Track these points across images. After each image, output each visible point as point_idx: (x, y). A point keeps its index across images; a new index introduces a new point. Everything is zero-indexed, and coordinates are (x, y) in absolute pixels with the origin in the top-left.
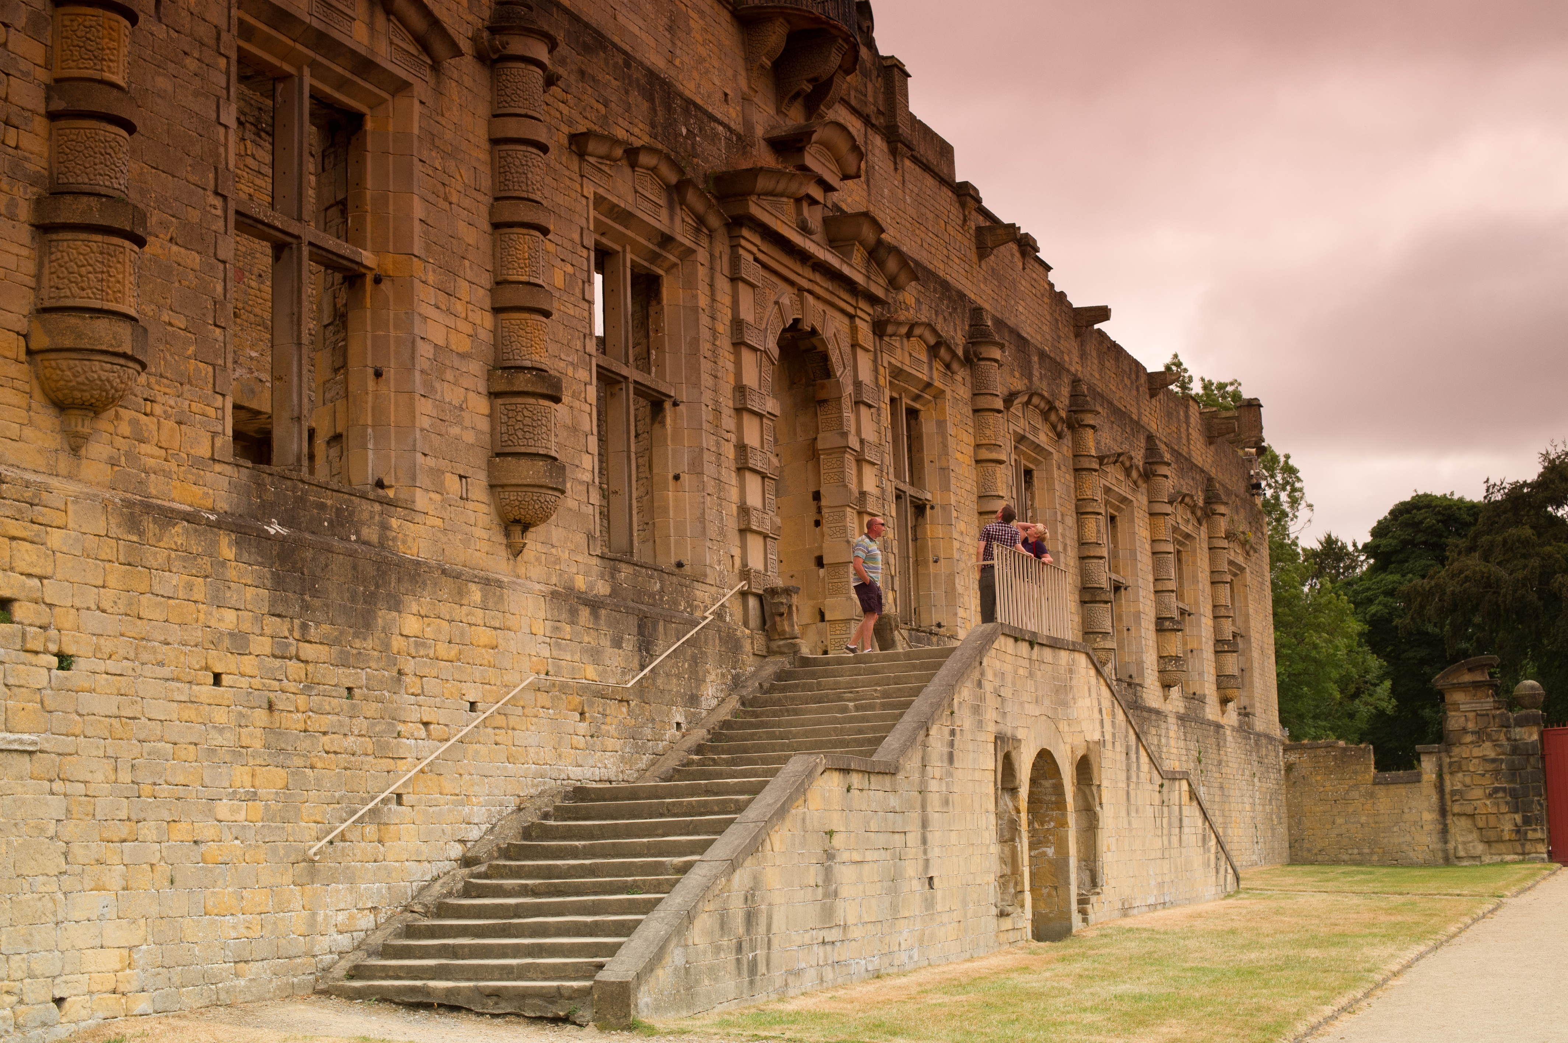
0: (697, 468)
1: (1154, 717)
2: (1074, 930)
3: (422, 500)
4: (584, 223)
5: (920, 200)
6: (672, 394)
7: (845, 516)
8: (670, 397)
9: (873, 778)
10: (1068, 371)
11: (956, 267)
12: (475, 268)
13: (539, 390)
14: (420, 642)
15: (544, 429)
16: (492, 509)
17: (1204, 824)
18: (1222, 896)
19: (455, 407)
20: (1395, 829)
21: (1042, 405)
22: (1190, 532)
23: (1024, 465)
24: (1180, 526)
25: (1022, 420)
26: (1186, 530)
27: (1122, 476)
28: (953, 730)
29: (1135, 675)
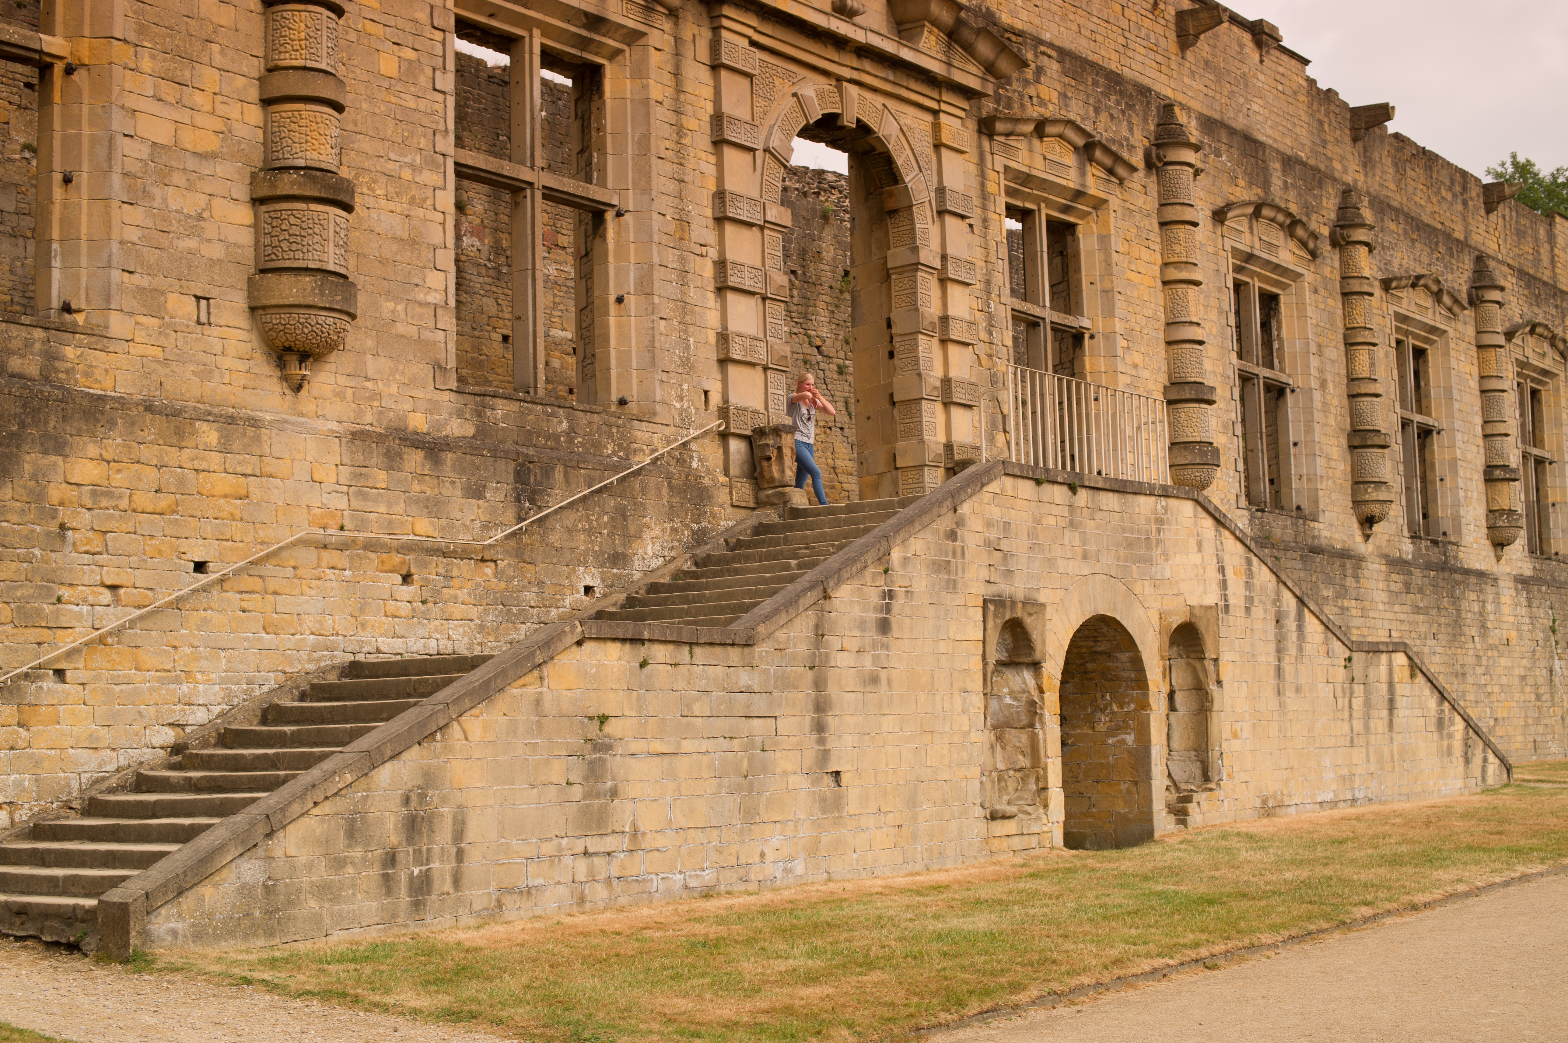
0: (645, 289)
1: (1473, 580)
2: (1157, 835)
3: (118, 325)
6: (615, 202)
7: (916, 345)
8: (613, 206)
10: (1335, 180)
11: (1139, 58)
12: (230, 53)
13: (308, 193)
14: (99, 492)
15: (317, 238)
16: (254, 337)
17: (1440, 704)
18: (1479, 790)
19: (190, 217)
21: (1280, 218)
22: (1547, 368)
23: (1260, 288)
24: (1531, 361)
25: (1248, 235)
26: (1541, 366)
27: (1428, 302)
28: (890, 591)
29: (1450, 532)
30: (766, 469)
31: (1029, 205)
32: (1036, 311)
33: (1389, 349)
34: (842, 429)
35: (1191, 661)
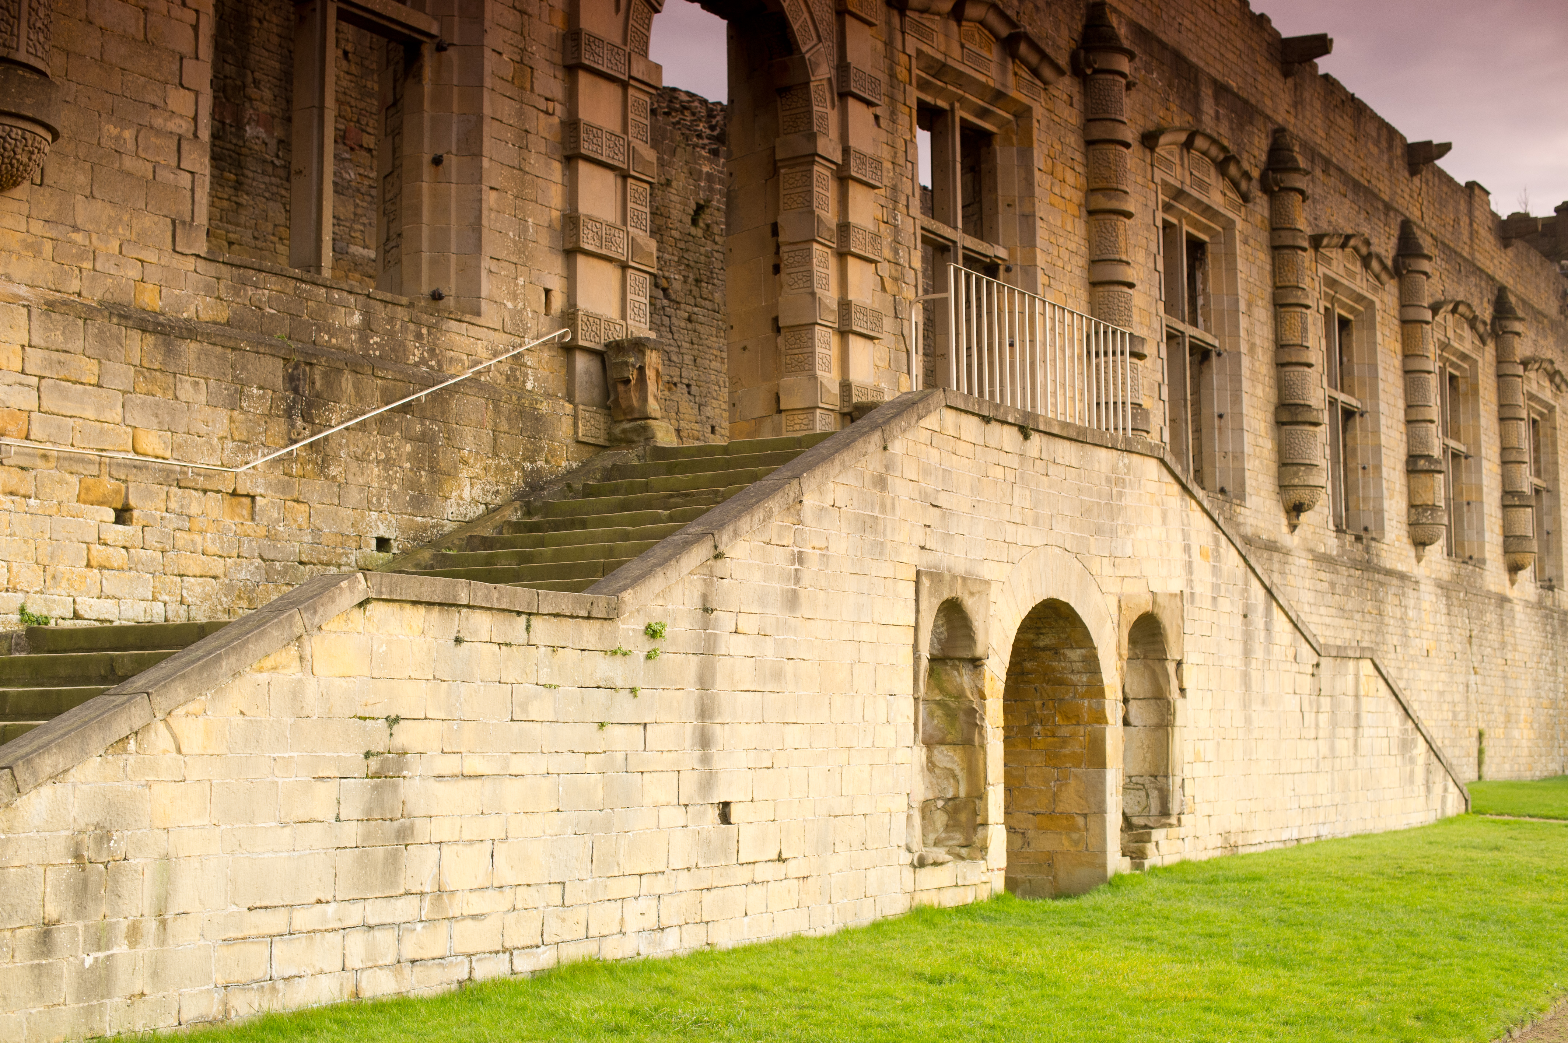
0: (471, 148)
1: (1395, 581)
6: (435, 31)
7: (810, 256)
8: (431, 36)
9: (537, 624)
10: (1266, 117)
21: (1214, 151)
22: (1467, 352)
23: (1187, 233)
24: (1452, 343)
25: (1179, 169)
26: (1461, 349)
27: (1357, 268)
28: (800, 553)
29: (1371, 527)
30: (623, 395)
31: (942, 103)
32: (947, 232)
33: (1318, 315)
34: (688, 386)
35: (1150, 662)
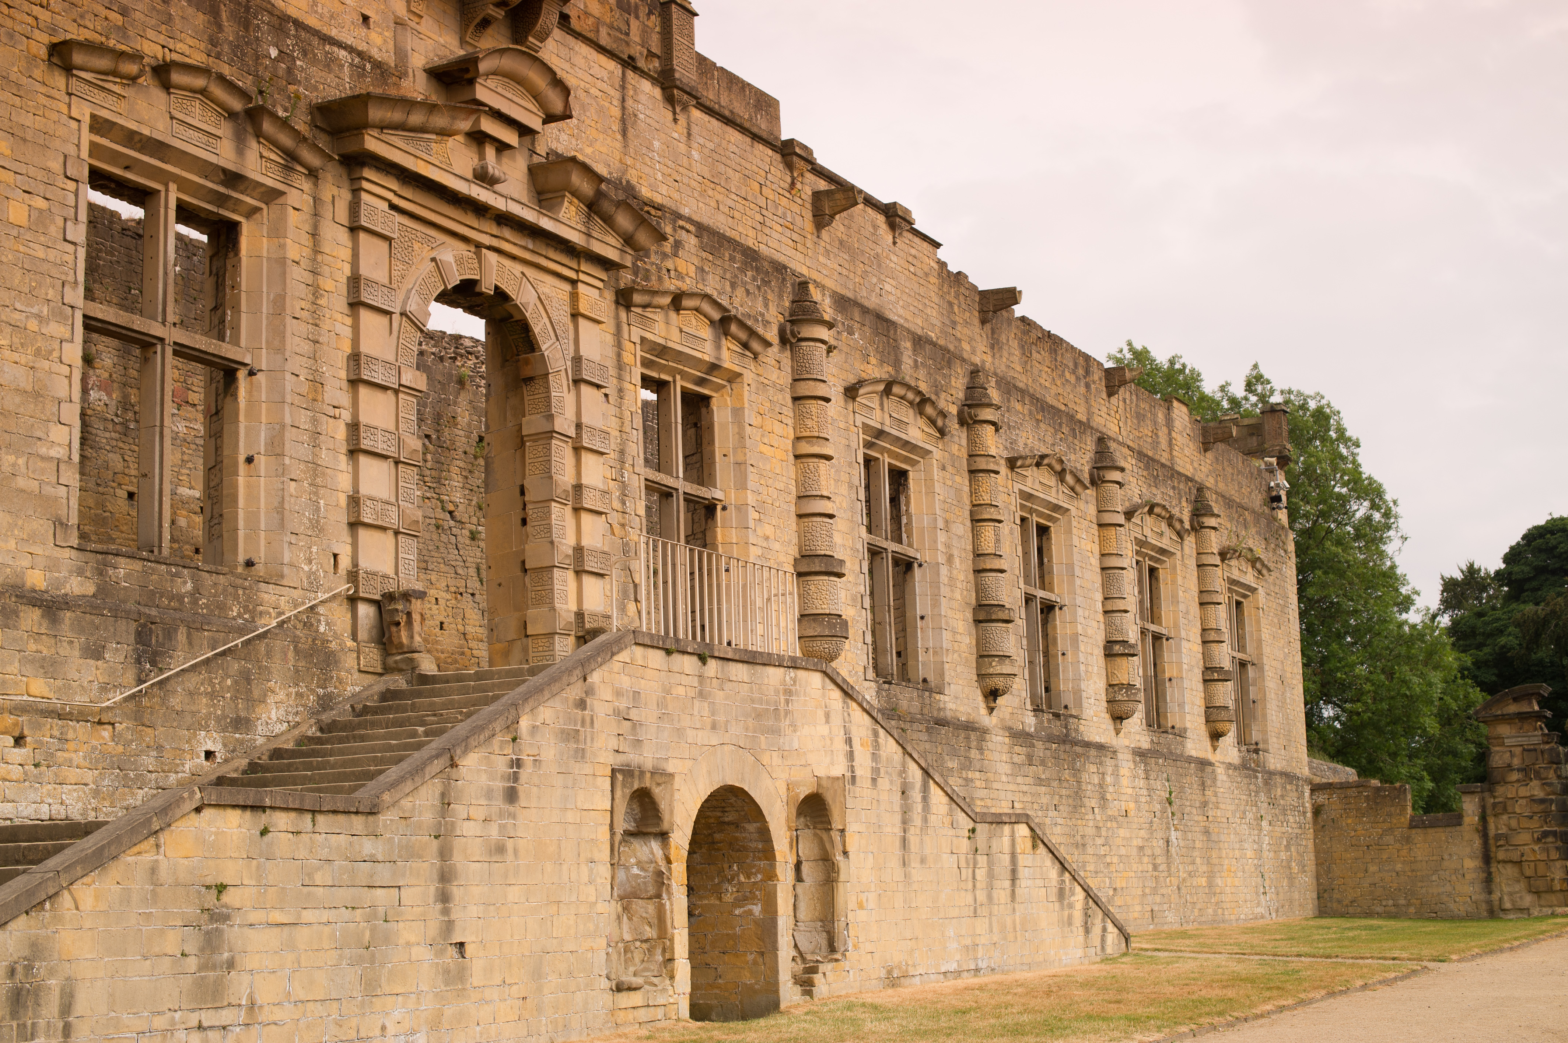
0: (276, 449)
1: (1093, 752)
2: (783, 1006)
4: (72, 150)
5: (716, 156)
6: (247, 360)
7: (549, 513)
8: (245, 365)
9: (320, 818)
10: (964, 360)
11: (775, 235)
17: (1061, 874)
18: (1098, 959)
20: (1434, 878)
21: (910, 396)
22: (1164, 547)
23: (889, 464)
24: (1149, 540)
25: (878, 412)
26: (1159, 544)
27: (1052, 481)
28: (518, 760)
29: (1071, 705)
30: (395, 634)
31: (664, 377)
32: (669, 481)
33: (1014, 526)
34: (473, 595)
35: (818, 832)
